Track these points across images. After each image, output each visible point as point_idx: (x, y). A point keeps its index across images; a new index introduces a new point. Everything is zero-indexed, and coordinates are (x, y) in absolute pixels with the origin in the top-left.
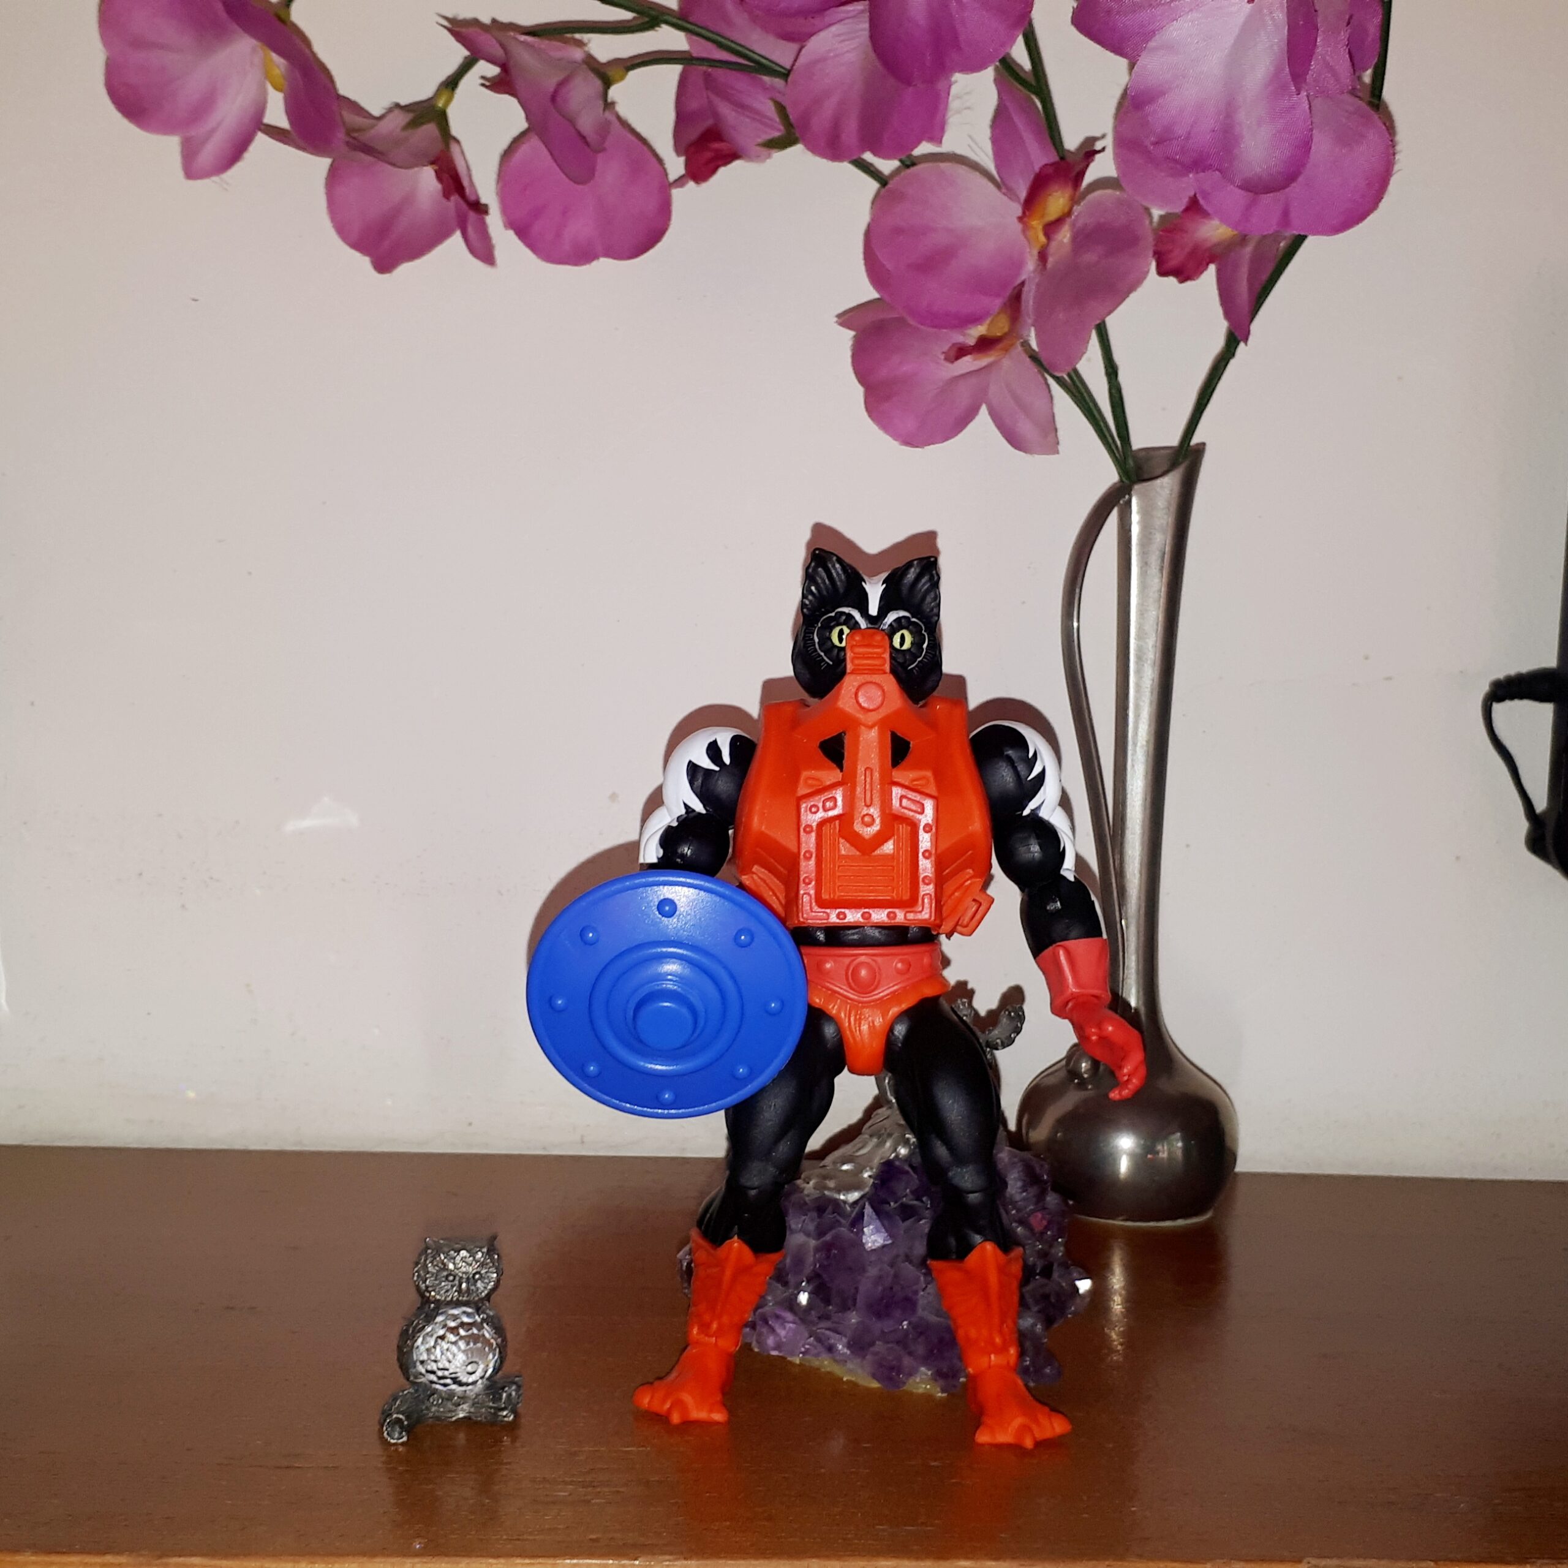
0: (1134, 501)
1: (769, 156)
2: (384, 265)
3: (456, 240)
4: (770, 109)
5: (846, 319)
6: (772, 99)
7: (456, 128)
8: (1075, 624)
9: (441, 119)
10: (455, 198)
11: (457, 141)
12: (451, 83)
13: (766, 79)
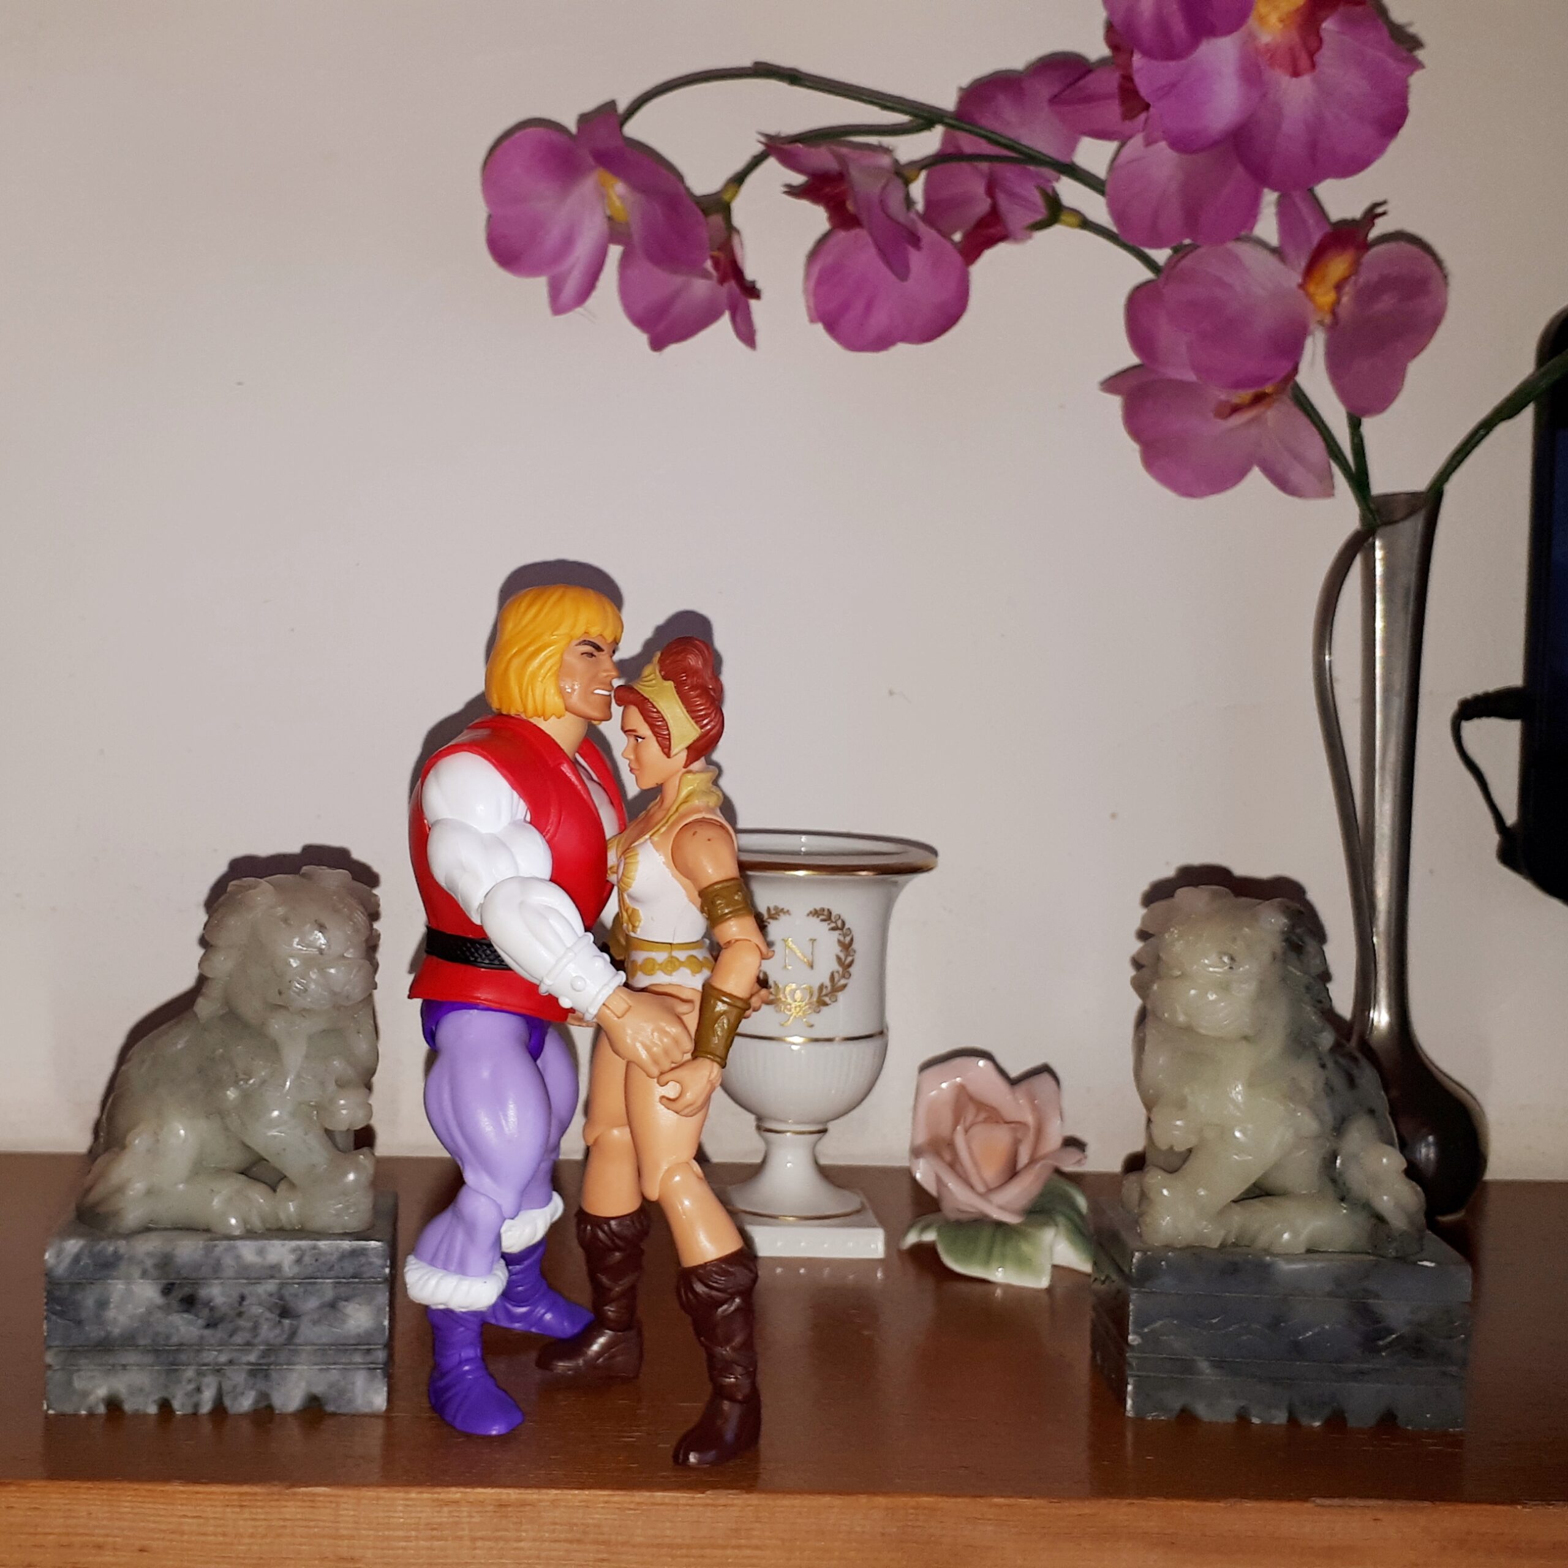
0: (1378, 543)
1: (1030, 237)
2: (657, 344)
3: (724, 324)
4: (1037, 197)
5: (1111, 384)
6: (1038, 187)
7: (738, 218)
8: (1327, 658)
9: (725, 209)
10: (732, 284)
11: (738, 232)
12: (739, 179)
13: (1032, 168)
